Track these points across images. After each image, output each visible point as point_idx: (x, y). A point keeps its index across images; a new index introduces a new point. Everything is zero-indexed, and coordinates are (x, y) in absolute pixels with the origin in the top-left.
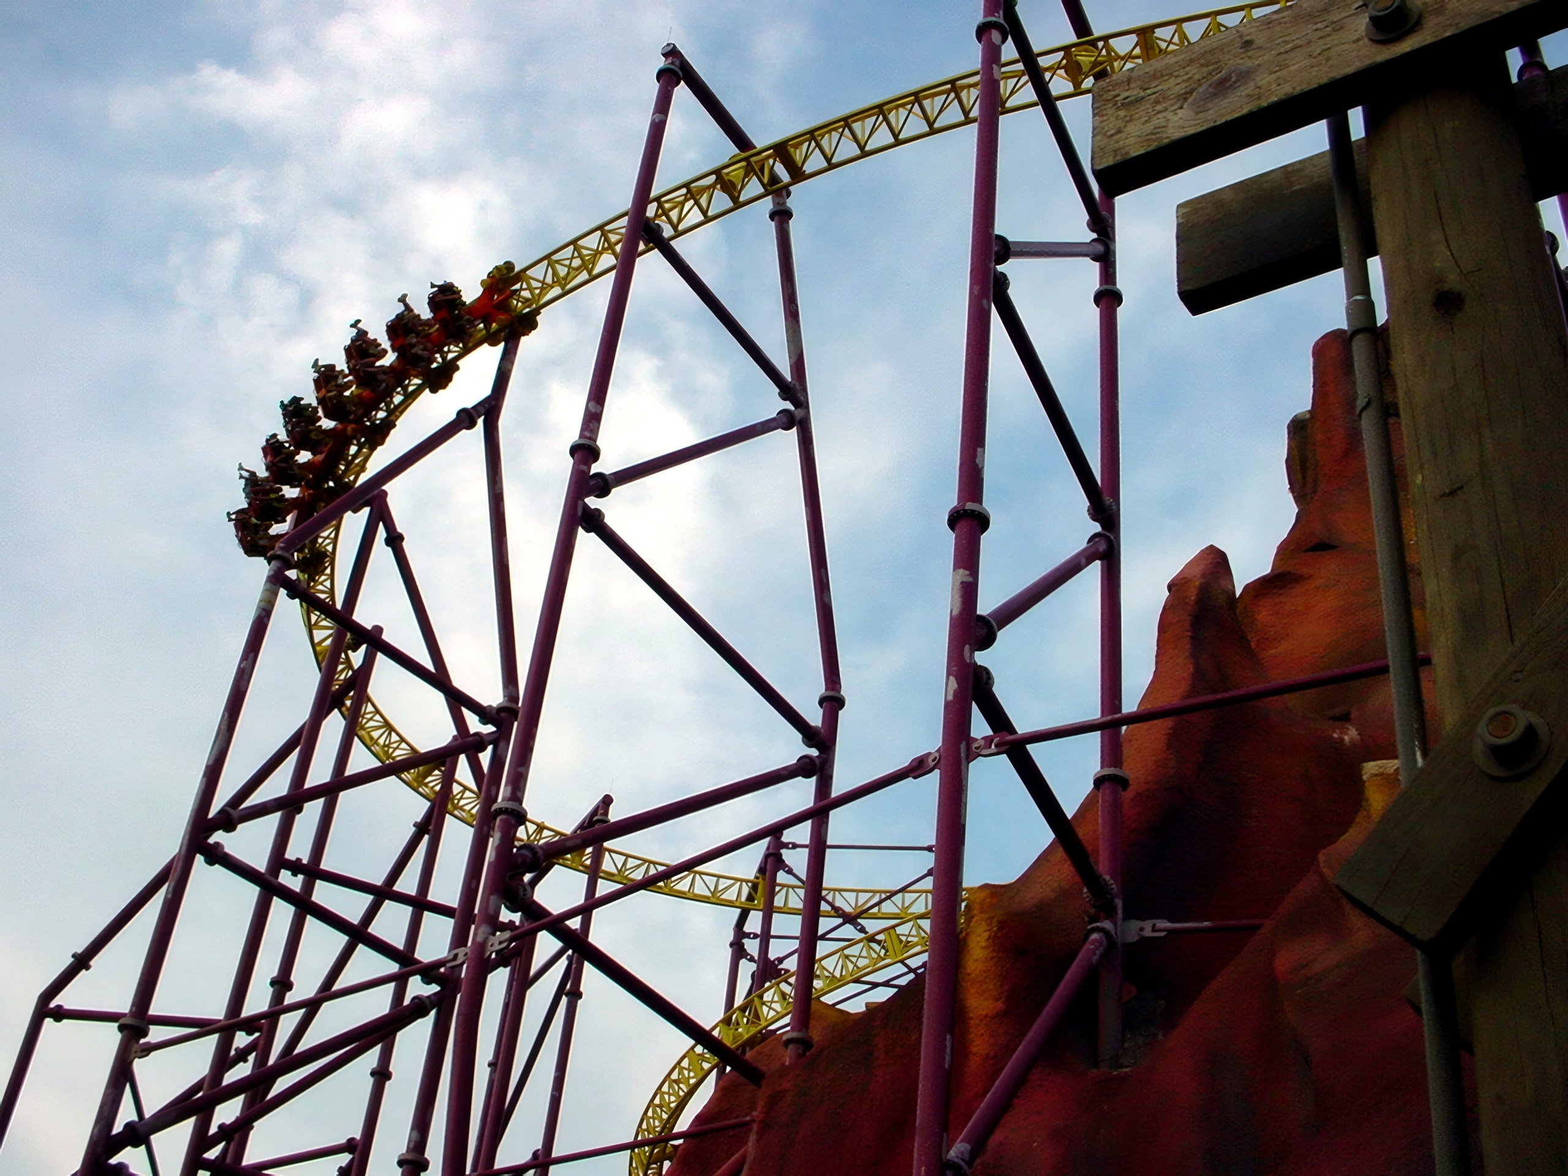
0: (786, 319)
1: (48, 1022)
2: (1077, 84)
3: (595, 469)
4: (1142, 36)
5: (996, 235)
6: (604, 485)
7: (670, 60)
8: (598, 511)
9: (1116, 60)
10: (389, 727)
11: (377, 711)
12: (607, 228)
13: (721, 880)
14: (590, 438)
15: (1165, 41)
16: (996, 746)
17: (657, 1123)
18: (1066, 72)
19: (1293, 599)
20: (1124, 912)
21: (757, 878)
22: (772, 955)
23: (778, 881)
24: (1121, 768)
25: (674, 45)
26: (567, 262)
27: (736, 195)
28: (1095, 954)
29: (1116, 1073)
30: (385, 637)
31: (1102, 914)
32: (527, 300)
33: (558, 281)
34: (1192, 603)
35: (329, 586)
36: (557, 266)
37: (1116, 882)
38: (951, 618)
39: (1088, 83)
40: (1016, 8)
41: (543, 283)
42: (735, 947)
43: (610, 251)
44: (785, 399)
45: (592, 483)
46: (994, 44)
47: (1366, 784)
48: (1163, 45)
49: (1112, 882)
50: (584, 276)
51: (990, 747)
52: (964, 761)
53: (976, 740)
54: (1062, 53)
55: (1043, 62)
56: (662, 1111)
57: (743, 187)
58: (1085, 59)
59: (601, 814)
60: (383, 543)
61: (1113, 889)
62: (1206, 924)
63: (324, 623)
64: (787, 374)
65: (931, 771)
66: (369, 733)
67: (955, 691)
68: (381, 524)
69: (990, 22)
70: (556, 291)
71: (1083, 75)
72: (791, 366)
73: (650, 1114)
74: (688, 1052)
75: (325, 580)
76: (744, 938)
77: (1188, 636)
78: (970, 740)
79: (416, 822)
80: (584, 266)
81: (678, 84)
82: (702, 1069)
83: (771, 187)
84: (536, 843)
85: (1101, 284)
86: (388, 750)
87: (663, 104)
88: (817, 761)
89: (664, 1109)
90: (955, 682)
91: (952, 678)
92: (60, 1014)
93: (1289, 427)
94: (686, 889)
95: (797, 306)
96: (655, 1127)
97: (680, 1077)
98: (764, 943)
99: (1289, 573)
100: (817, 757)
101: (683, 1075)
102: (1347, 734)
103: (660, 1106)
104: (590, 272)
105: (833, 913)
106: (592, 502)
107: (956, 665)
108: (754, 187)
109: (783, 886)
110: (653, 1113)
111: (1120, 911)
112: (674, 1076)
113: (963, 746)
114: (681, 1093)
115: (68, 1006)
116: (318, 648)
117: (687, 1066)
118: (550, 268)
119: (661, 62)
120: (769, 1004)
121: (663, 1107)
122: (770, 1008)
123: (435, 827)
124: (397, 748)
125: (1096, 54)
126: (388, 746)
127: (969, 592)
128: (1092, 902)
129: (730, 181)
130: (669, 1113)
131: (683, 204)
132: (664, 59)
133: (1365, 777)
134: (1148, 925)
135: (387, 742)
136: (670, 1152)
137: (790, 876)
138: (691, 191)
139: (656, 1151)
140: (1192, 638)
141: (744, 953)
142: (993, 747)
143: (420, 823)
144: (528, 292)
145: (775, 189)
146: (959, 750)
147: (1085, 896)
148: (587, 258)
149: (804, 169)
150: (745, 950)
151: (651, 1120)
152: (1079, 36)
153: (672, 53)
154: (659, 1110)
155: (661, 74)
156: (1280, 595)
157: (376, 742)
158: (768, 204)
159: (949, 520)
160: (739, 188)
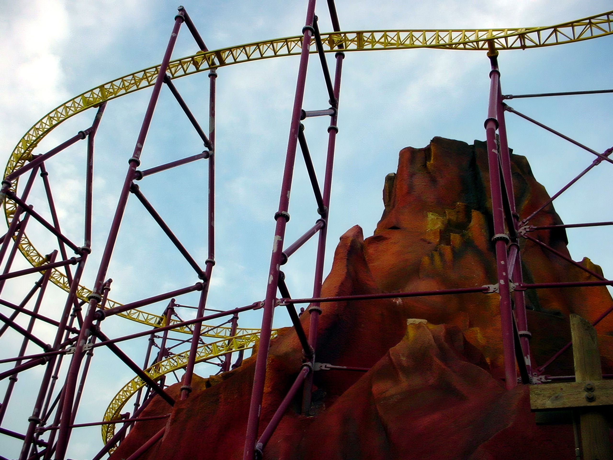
0: (210, 116)
2: (332, 48)
3: (138, 169)
4: (358, 34)
5: (302, 110)
6: (139, 176)
7: (180, 13)
8: (137, 185)
9: (347, 41)
10: (30, 244)
11: (26, 238)
12: (147, 71)
13: (150, 315)
14: (137, 157)
15: (366, 37)
16: (285, 302)
17: (116, 406)
18: (329, 43)
19: (382, 246)
20: (315, 360)
21: (162, 316)
22: (166, 347)
23: (172, 318)
24: (319, 307)
25: (183, 7)
26: (129, 81)
27: (198, 67)
28: (305, 375)
29: (308, 417)
30: (34, 209)
31: (308, 359)
32: (111, 93)
33: (124, 87)
34: (348, 246)
35: (15, 188)
36: (125, 82)
37: (314, 348)
38: (273, 253)
39: (336, 48)
40: (317, 22)
41: (119, 87)
42: (151, 340)
43: (146, 79)
44: (206, 147)
45: (136, 174)
46: (309, 36)
47: (408, 327)
48: (366, 39)
49: (313, 348)
50: (135, 87)
51: (283, 303)
52: (273, 306)
53: (278, 299)
54: (328, 36)
55: (322, 37)
56: (119, 402)
57: (201, 64)
58: (336, 38)
59: (107, 286)
60: (40, 175)
61: (313, 351)
62: (345, 367)
63: (11, 202)
64: (208, 137)
65: (261, 308)
66: (21, 245)
67: (272, 281)
68: (40, 168)
69: (308, 27)
70: (123, 91)
71: (335, 44)
72: (210, 134)
73: (114, 402)
74: (132, 381)
75: (14, 186)
76: (154, 337)
77: (345, 258)
78: (276, 299)
79: (36, 282)
80: (135, 83)
81: (182, 22)
82: (136, 388)
83: (212, 66)
84: (81, 294)
85: (331, 125)
86: (28, 253)
87: (176, 30)
88: (203, 285)
89: (120, 401)
90: (272, 277)
91: (271, 276)
93: (386, 178)
94: (136, 317)
95: (214, 112)
96: (115, 407)
97: (128, 389)
98: (164, 341)
99: (382, 236)
100: (203, 283)
101: (129, 389)
102: (398, 300)
103: (118, 400)
104: (137, 86)
105: (190, 332)
106: (135, 182)
107: (273, 271)
108: (205, 65)
109: (173, 320)
110: (115, 402)
111: (314, 358)
112: (125, 389)
113: (273, 301)
114: (127, 396)
116: (7, 211)
117: (131, 386)
118: (122, 82)
119: (177, 13)
120: (165, 366)
121: (120, 400)
122: (165, 368)
123: (43, 285)
124: (32, 252)
125: (341, 38)
126: (28, 251)
127: (280, 244)
128: (305, 355)
129: (197, 61)
130: (122, 403)
131: (178, 66)
132: (179, 11)
133: (408, 324)
134: (324, 365)
135: (28, 250)
136: (119, 417)
137: (176, 317)
138: (181, 62)
139: (114, 416)
140: (347, 259)
141: (154, 343)
142: (284, 302)
143: (38, 282)
144: (112, 90)
145: (213, 67)
146: (272, 302)
147: (303, 352)
148: (137, 80)
149: (225, 61)
150: (154, 342)
151: (114, 405)
152: (335, 30)
153: (182, 10)
154: (117, 401)
155: (176, 18)
156: (377, 244)
157: (24, 249)
158: (209, 71)
159: (275, 216)
160: (200, 64)
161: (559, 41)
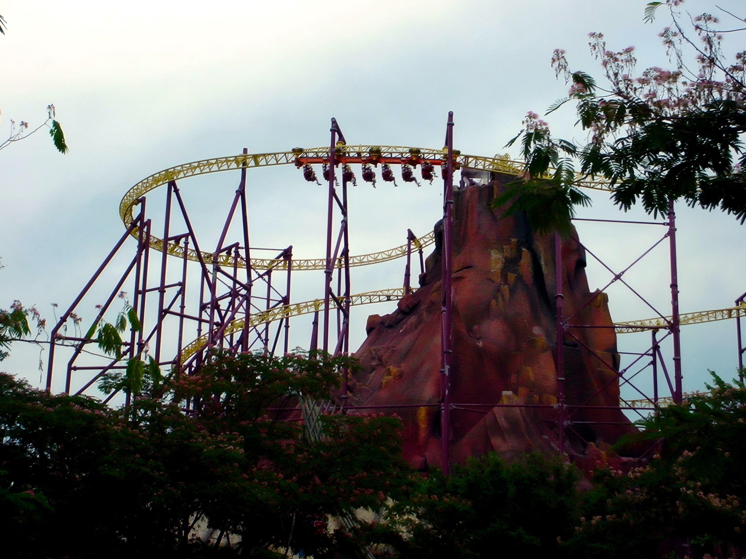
1: (72, 371)
92: (75, 369)
115: (77, 366)
161: (603, 188)
